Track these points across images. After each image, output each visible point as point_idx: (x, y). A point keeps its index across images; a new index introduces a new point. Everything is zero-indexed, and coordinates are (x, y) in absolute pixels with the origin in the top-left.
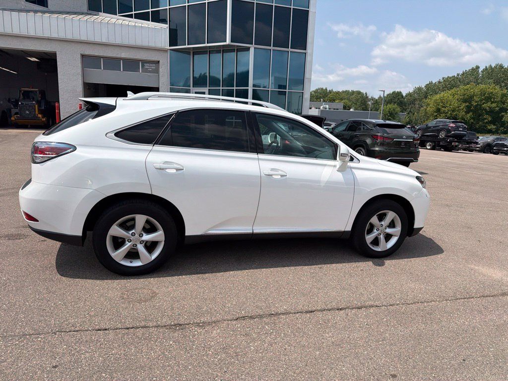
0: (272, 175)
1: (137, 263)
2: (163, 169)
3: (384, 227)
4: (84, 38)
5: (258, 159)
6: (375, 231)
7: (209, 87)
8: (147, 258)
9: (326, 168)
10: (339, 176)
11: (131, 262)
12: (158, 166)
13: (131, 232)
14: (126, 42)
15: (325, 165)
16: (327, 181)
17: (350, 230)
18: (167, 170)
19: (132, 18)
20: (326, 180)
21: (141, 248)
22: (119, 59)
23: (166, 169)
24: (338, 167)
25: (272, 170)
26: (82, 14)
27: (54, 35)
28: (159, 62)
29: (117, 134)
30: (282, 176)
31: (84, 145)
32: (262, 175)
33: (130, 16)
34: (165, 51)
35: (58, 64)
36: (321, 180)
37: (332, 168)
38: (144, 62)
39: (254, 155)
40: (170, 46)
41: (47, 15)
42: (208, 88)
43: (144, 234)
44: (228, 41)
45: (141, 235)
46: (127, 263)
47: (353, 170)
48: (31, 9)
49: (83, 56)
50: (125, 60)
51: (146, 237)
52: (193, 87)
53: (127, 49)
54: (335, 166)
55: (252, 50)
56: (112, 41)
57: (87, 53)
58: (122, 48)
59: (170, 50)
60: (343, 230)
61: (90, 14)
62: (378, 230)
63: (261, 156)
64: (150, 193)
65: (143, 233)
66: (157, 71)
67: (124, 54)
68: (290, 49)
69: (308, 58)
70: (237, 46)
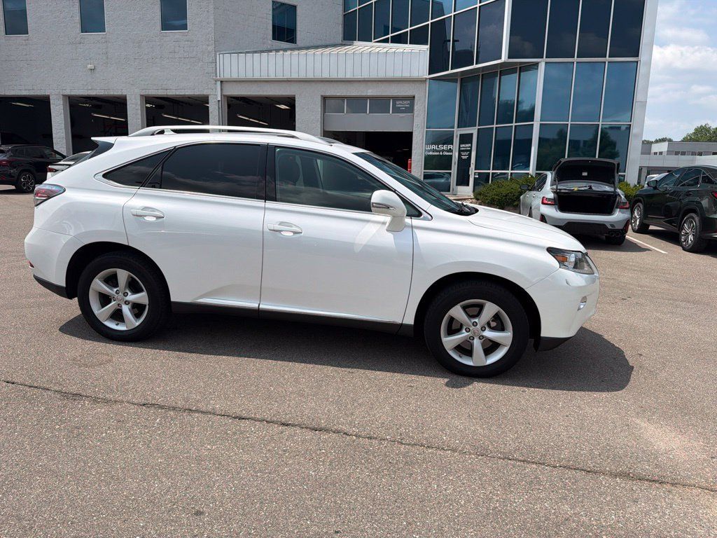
0: (280, 231)
1: (121, 327)
2: (141, 216)
3: (479, 327)
4: (326, 75)
5: (265, 208)
6: (464, 331)
7: (479, 126)
8: (131, 322)
9: (369, 225)
10: (388, 239)
11: (117, 325)
12: (134, 211)
13: (115, 290)
14: (374, 75)
15: (368, 221)
16: (365, 245)
17: (413, 323)
18: (146, 218)
19: (388, 42)
20: (364, 243)
21: (126, 310)
22: (365, 98)
23: (145, 216)
24: (387, 224)
25: (281, 224)
26: (335, 45)
27: (295, 76)
28: (414, 97)
29: (105, 176)
30: (295, 233)
31: (72, 188)
32: (266, 229)
33: (386, 41)
34: (423, 81)
35: (297, 109)
36: (356, 242)
37: (379, 225)
38: (396, 99)
39: (260, 203)
40: (429, 74)
41: (296, 52)
42: (477, 127)
43: (129, 294)
44: (504, 57)
45: (126, 294)
46: (112, 325)
47: (415, 230)
48: (274, 47)
49: (324, 98)
50: (372, 98)
51: (132, 297)
52: (458, 127)
53: (375, 84)
54: (384, 223)
55: (542, 67)
56: (358, 76)
57: (328, 93)
58: (369, 84)
59: (430, 79)
60: (399, 321)
61: (345, 45)
62: (468, 330)
63: (270, 204)
64: (127, 244)
65: (128, 291)
66: (410, 109)
67: (371, 91)
68: (608, 59)
69: (642, 70)
70: (521, 63)
